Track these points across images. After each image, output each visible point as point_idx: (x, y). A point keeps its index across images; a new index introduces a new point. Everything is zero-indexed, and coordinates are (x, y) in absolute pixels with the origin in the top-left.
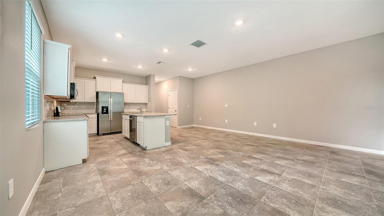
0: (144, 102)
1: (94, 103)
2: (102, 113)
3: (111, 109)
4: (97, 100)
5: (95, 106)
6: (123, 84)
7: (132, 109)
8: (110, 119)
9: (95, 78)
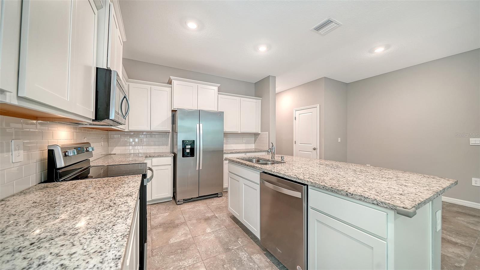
0: (254, 131)
1: (168, 133)
2: (183, 156)
3: (199, 146)
4: (174, 126)
5: (170, 139)
6: (219, 95)
7: (232, 145)
8: (197, 169)
9: (170, 82)
